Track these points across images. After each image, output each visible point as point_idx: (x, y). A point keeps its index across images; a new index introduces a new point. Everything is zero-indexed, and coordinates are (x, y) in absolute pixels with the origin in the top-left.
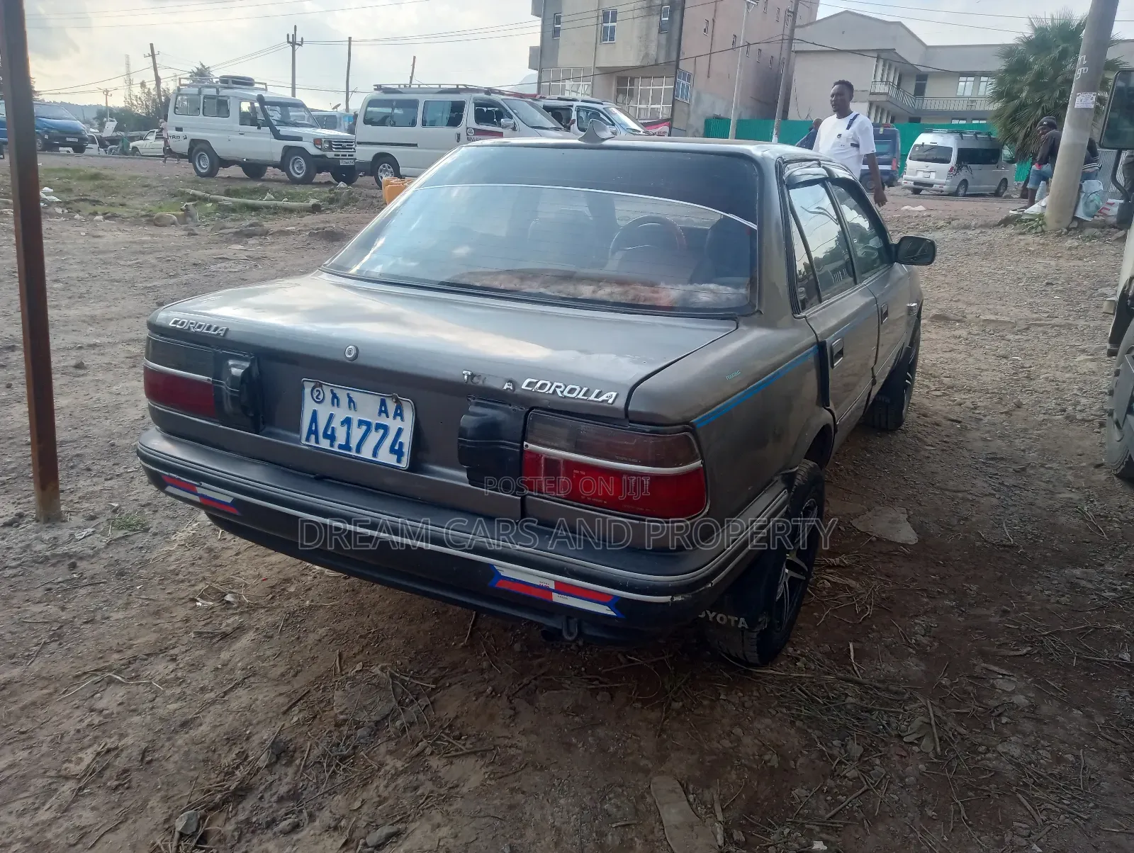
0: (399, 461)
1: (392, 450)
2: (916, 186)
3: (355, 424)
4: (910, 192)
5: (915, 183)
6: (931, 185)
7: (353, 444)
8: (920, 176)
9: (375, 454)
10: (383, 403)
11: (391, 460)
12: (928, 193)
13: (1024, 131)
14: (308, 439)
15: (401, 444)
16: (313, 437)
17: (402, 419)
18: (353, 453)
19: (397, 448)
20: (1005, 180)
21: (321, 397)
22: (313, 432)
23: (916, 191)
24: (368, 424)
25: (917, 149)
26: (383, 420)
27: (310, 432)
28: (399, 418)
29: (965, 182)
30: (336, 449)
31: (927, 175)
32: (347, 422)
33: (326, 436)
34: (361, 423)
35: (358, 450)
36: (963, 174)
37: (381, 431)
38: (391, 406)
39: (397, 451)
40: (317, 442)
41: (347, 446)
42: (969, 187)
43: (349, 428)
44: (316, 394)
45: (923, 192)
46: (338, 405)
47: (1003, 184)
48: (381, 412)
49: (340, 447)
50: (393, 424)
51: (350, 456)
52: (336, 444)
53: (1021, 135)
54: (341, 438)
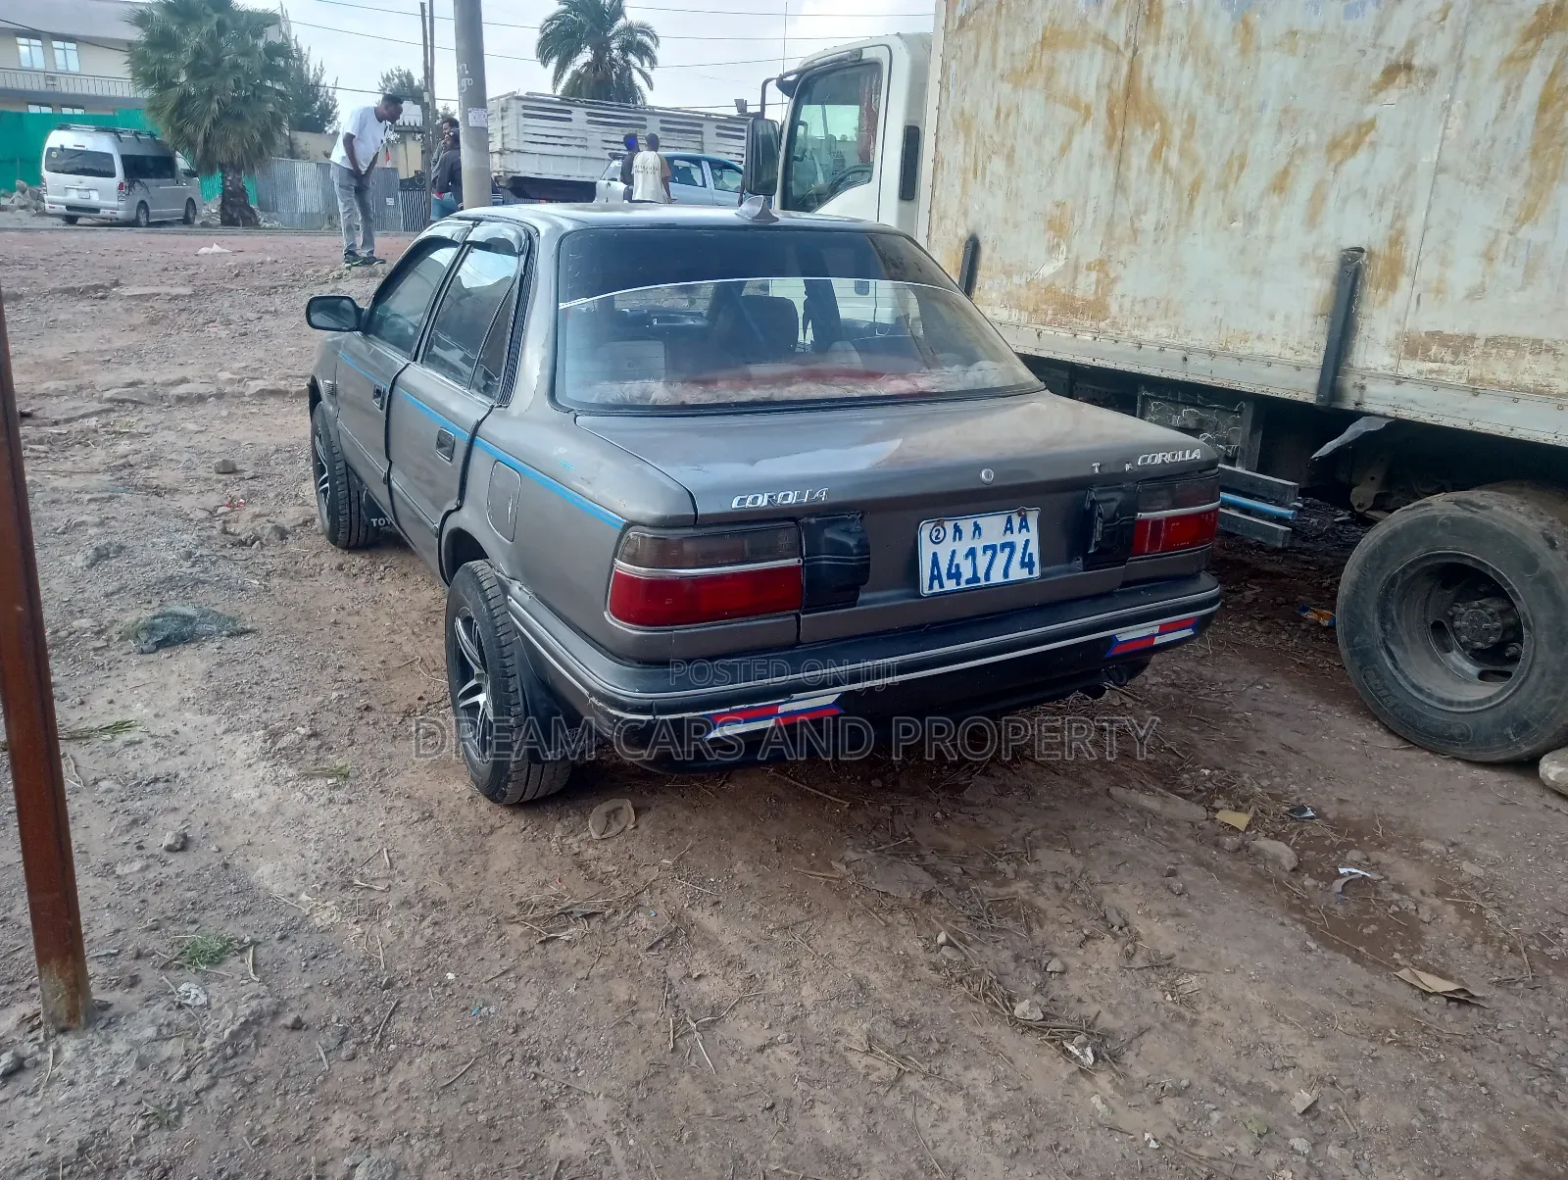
0: (1031, 572)
1: (1023, 565)
2: (72, 213)
3: (979, 552)
4: (60, 221)
5: (68, 208)
6: (96, 210)
7: (981, 574)
8: (73, 197)
9: (1006, 575)
10: (1009, 520)
11: (1024, 574)
12: (89, 221)
13: (202, 132)
14: (931, 587)
15: (1031, 555)
16: (936, 582)
17: (1028, 530)
18: (983, 583)
19: (1026, 560)
20: (191, 201)
21: (941, 536)
22: (935, 577)
23: (71, 220)
24: (993, 547)
25: (54, 155)
26: (1009, 538)
27: (932, 578)
28: (1024, 530)
29: (143, 204)
30: (963, 585)
31: (85, 194)
32: (972, 553)
33: (950, 576)
34: (986, 548)
35: (987, 577)
36: (139, 194)
37: (1007, 550)
38: (1016, 521)
39: (1027, 564)
40: (942, 586)
41: (975, 579)
42: (151, 211)
43: (974, 559)
44: (935, 534)
45: (80, 221)
46: (960, 539)
47: (191, 207)
48: (1006, 529)
49: (968, 582)
50: (1018, 538)
51: (981, 588)
52: (963, 580)
53: (200, 138)
54: (967, 573)
